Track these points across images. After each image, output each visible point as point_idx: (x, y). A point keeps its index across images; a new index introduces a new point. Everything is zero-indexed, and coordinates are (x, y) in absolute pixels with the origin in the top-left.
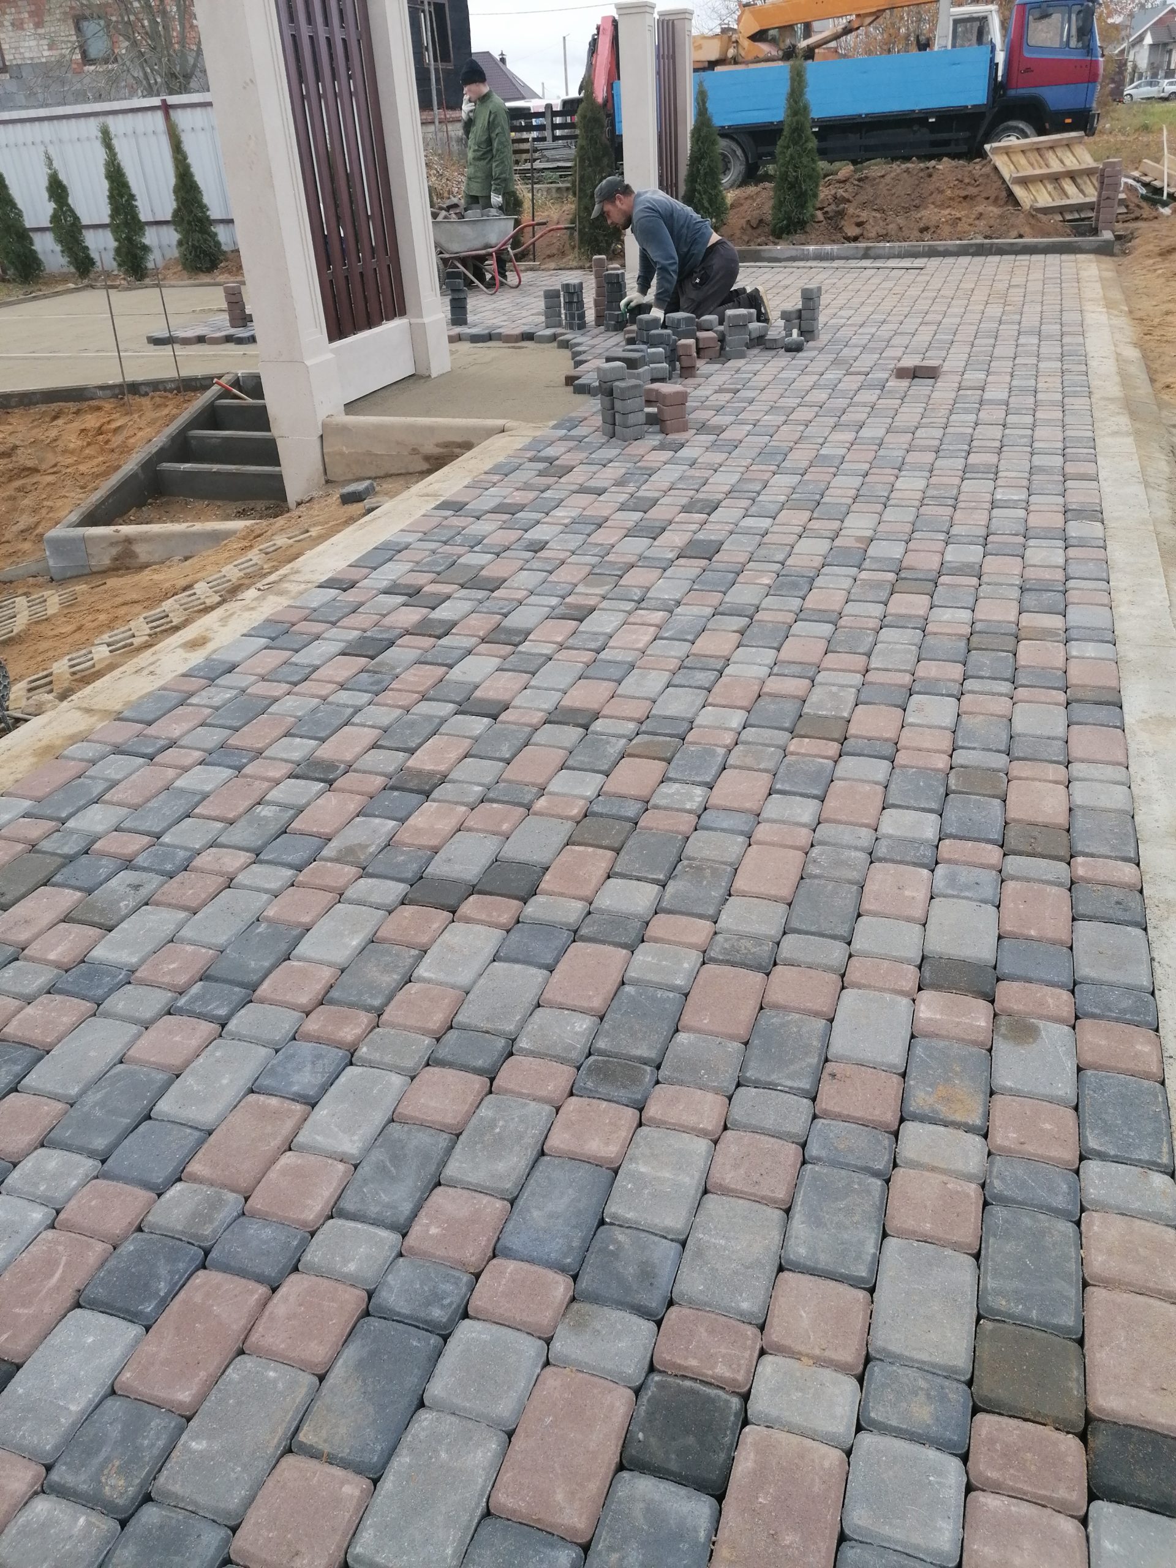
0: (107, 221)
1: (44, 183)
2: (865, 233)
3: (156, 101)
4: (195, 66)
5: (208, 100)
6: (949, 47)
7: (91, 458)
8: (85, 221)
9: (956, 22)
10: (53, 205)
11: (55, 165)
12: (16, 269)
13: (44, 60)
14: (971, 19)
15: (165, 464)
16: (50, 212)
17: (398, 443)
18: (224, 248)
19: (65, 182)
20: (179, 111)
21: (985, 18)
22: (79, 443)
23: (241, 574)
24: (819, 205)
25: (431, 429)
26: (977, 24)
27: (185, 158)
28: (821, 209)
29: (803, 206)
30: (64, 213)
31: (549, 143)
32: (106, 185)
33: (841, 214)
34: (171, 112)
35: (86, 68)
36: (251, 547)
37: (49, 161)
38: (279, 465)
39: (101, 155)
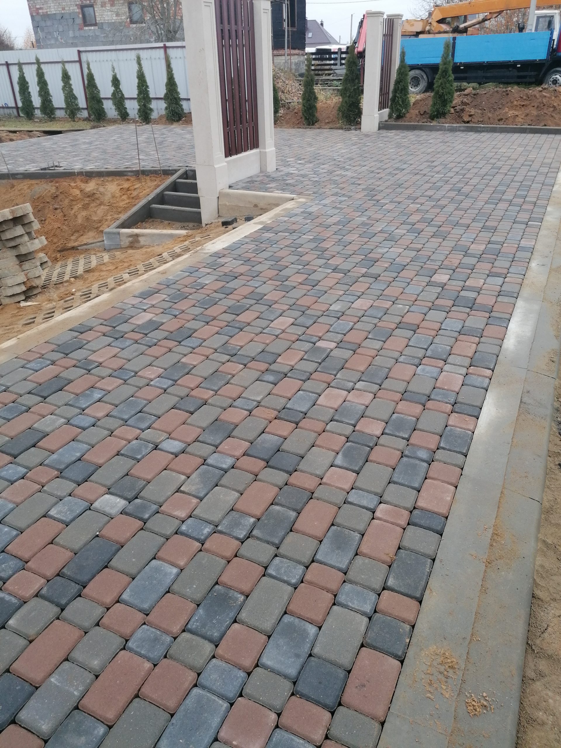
0: (136, 96)
1: (111, 78)
2: (473, 120)
3: (161, 44)
4: (179, 27)
5: (184, 45)
6: (533, 31)
7: (123, 200)
8: (126, 96)
9: (538, 18)
10: (113, 88)
11: (116, 71)
12: (95, 115)
13: (113, 21)
14: (545, 17)
15: (154, 205)
16: (112, 91)
17: (249, 202)
18: (185, 111)
19: (119, 79)
20: (171, 49)
21: (553, 16)
22: (120, 194)
23: (181, 250)
24: (452, 106)
25: (264, 197)
26: (548, 19)
27: (172, 71)
28: (453, 107)
29: (445, 106)
30: (117, 92)
31: (338, 67)
32: (136, 81)
33: (462, 110)
34: (168, 50)
35: (131, 25)
36: (186, 240)
37: (113, 69)
38: (200, 208)
39: (136, 67)
